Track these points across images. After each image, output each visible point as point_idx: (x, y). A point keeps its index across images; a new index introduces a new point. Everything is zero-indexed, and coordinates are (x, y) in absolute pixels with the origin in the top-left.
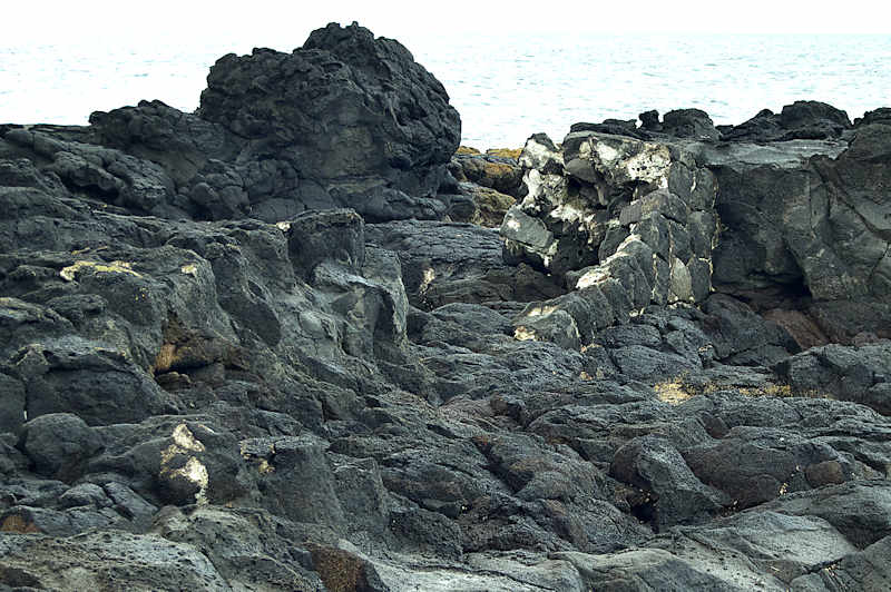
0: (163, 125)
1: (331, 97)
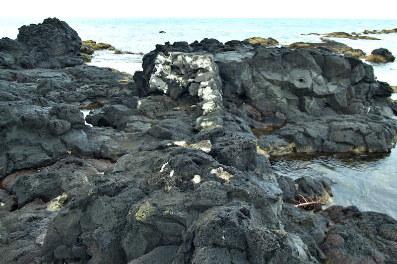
1: (55, 36)
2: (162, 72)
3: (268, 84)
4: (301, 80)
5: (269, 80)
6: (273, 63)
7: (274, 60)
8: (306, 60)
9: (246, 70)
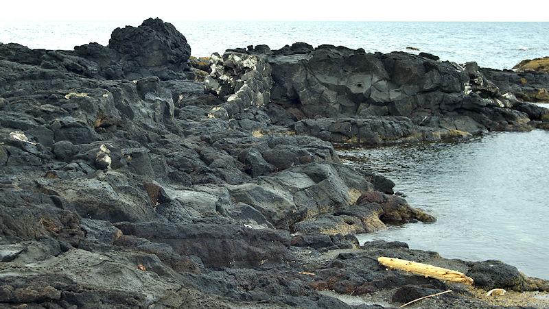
0: (97, 50)
1: (150, 41)
2: (216, 73)
3: (324, 88)
4: (360, 86)
5: (324, 84)
6: (330, 66)
7: (331, 63)
8: (368, 63)
9: (299, 72)
